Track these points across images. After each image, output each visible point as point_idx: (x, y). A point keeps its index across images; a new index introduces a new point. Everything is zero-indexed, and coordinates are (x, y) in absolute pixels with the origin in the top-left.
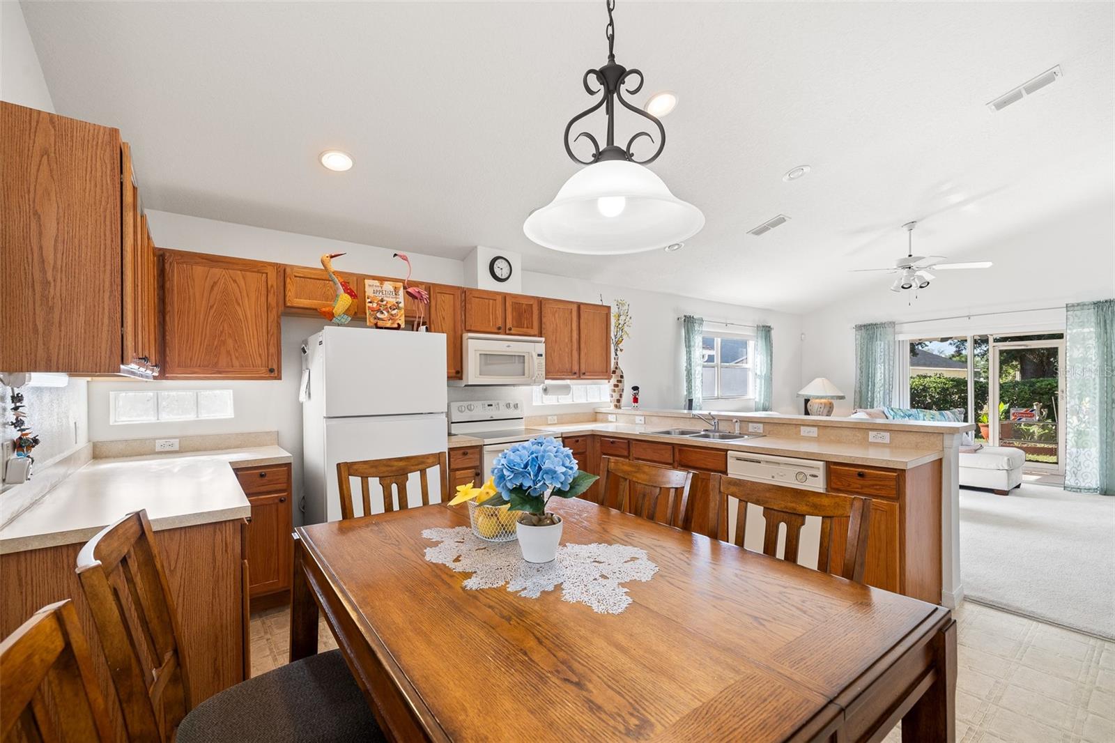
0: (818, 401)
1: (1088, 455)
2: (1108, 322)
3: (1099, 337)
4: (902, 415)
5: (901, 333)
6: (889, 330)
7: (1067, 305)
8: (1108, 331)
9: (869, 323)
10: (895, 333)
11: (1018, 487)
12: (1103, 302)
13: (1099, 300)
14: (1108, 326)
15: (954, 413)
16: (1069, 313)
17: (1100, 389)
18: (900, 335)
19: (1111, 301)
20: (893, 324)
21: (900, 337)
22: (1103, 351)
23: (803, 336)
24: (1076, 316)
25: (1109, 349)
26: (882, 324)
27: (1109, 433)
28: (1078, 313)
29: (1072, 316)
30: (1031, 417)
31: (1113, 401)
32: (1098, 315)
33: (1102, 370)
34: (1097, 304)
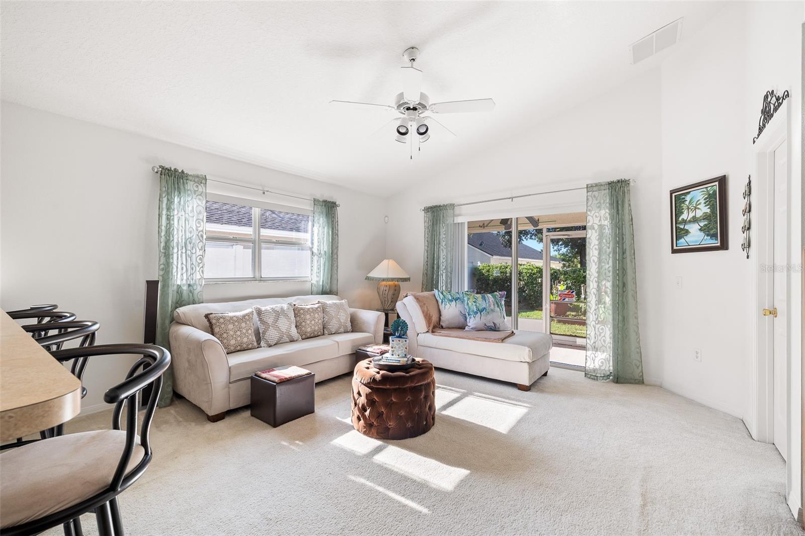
0: (384, 283)
1: (604, 340)
2: (619, 202)
3: (612, 218)
4: (450, 298)
5: (459, 215)
6: (450, 212)
7: (587, 185)
8: (620, 212)
9: (435, 205)
10: (454, 216)
11: (545, 374)
12: (616, 183)
13: (612, 180)
14: (620, 207)
15: (494, 297)
16: (590, 194)
17: (613, 272)
18: (459, 217)
19: (622, 181)
20: (452, 206)
21: (459, 220)
22: (616, 233)
23: (386, 218)
24: (594, 196)
25: (620, 231)
26: (444, 205)
27: (621, 318)
28: (596, 193)
29: (591, 196)
30: (571, 297)
31: (624, 285)
32: (612, 196)
33: (614, 252)
34: (611, 185)
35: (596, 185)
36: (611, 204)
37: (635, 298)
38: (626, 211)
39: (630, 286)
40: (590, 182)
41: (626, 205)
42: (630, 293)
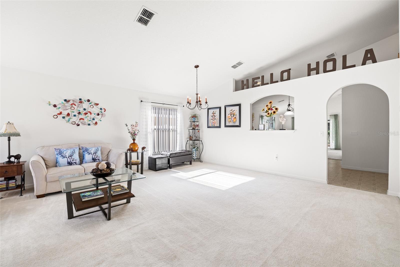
19: (337, 115)
24: (331, 117)
31: (337, 133)
32: (334, 117)
33: (335, 127)
34: (334, 115)
35: (332, 115)
36: (334, 118)
37: (339, 135)
38: (337, 120)
39: (338, 133)
40: (330, 114)
41: (337, 119)
42: (338, 134)
